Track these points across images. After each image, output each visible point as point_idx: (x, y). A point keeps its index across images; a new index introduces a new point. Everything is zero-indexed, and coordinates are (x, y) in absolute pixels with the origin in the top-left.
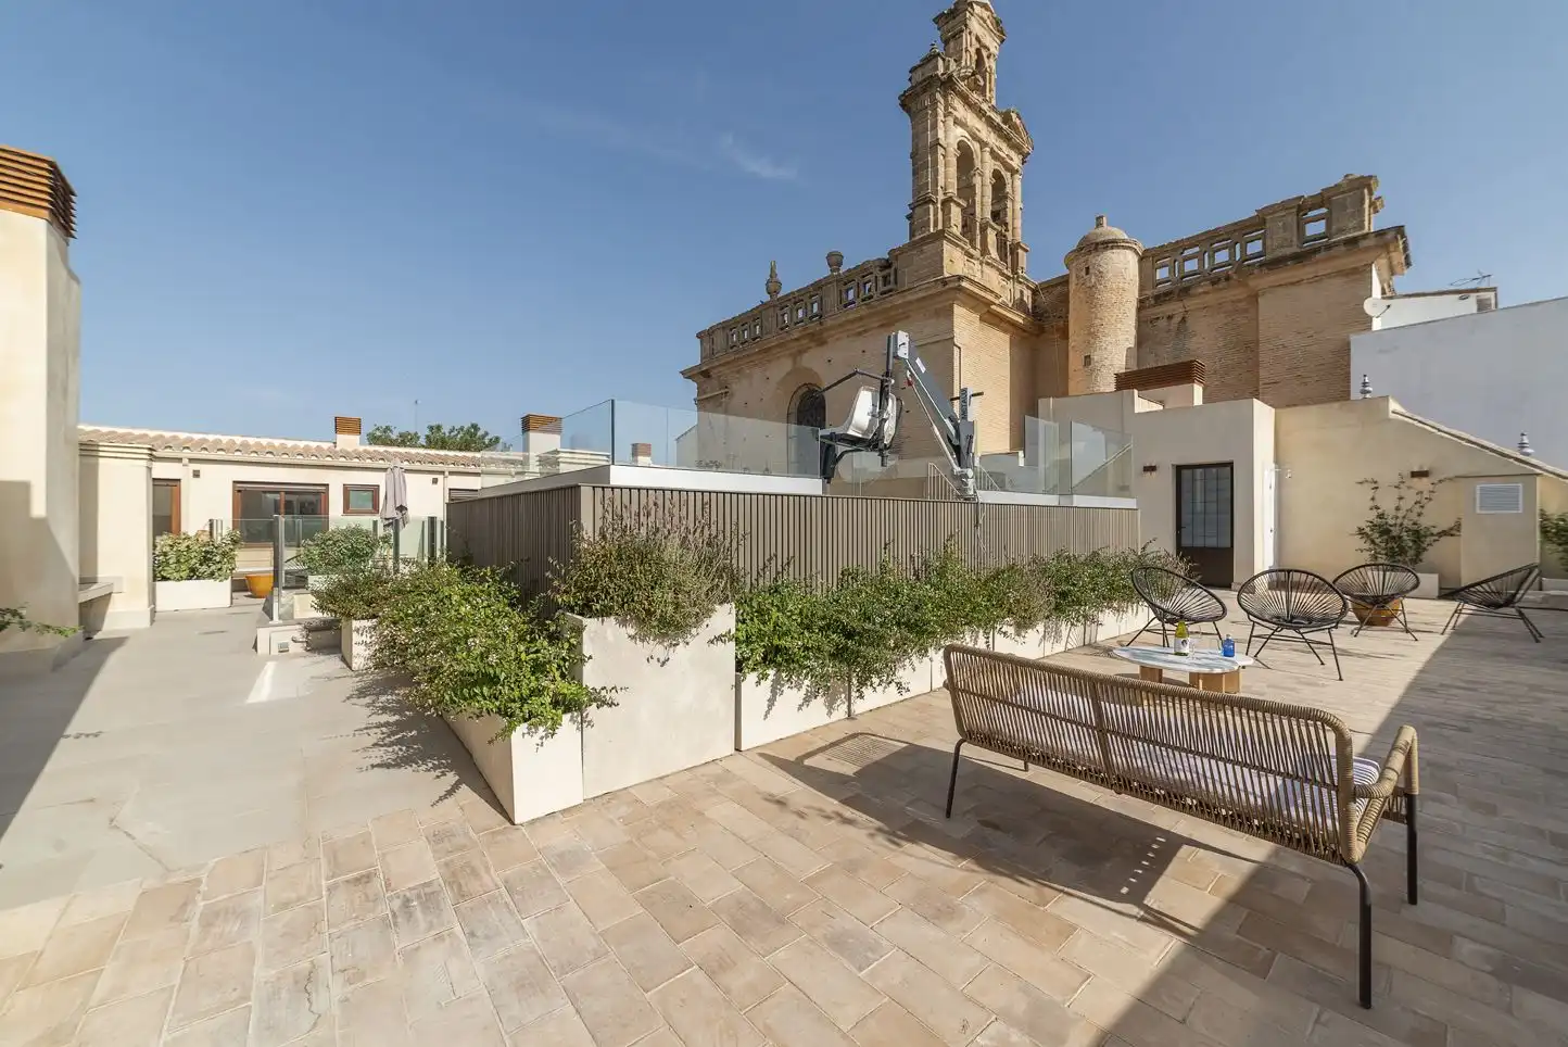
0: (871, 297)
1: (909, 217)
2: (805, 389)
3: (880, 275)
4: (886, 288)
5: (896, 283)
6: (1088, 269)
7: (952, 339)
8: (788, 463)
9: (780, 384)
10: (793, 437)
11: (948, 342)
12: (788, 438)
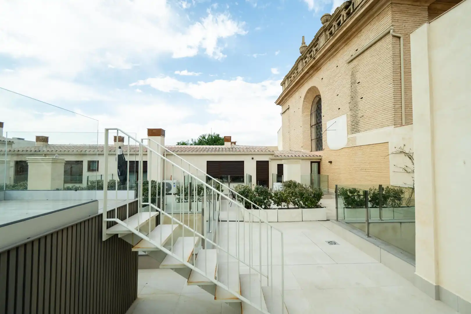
7: (389, 32)
8: (311, 140)
9: (305, 99)
10: (313, 126)
11: (387, 37)
12: (311, 127)
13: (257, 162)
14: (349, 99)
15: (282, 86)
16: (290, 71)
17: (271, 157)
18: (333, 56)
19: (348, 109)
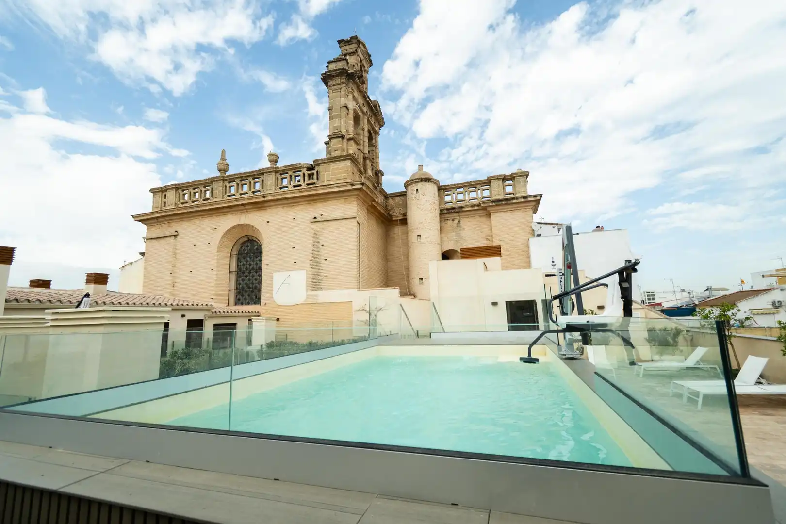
0: (300, 186)
1: (327, 143)
2: (246, 239)
3: (307, 173)
4: (309, 182)
5: (318, 179)
6: (417, 190)
7: (356, 218)
8: (229, 290)
9: (226, 233)
10: (233, 272)
11: (353, 220)
12: (230, 272)
13: (188, 320)
14: (310, 257)
15: (152, 194)
16: (188, 183)
17: (206, 313)
18: (289, 205)
19: (308, 266)
